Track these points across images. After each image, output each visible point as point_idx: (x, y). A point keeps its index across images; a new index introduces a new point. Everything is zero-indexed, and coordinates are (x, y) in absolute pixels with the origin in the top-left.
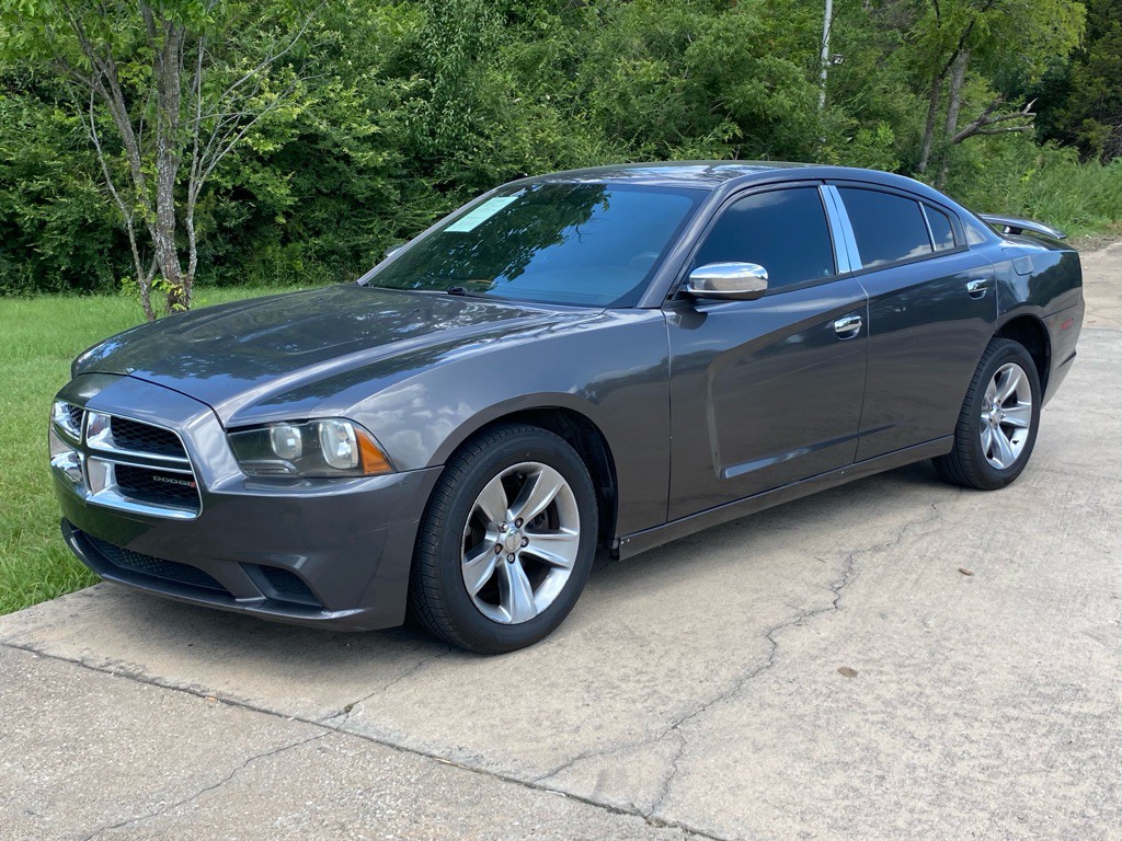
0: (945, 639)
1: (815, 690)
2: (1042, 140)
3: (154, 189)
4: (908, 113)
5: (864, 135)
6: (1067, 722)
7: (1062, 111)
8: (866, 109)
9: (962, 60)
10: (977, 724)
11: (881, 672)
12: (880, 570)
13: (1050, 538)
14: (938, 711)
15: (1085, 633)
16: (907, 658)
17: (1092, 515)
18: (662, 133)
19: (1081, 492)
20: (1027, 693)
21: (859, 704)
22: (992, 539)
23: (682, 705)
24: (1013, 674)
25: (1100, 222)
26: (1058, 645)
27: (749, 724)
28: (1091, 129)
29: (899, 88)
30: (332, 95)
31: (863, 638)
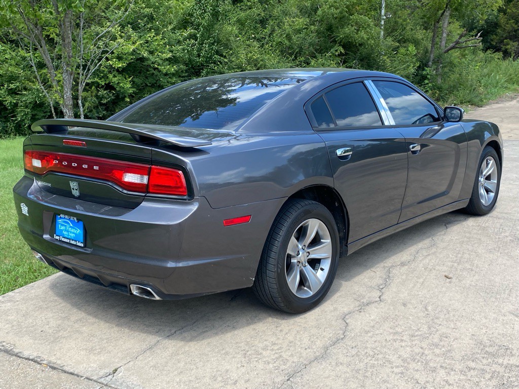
0: (437, 318)
1: (366, 353)
2: (485, 50)
3: (62, 87)
4: (423, 39)
5: (402, 50)
6: (502, 370)
7: (494, 36)
8: (403, 38)
9: (447, 14)
10: (452, 373)
11: (402, 340)
12: (404, 277)
13: (491, 256)
14: (431, 365)
15: (510, 313)
16: (416, 331)
17: (513, 241)
18: (307, 53)
19: (507, 229)
20: (479, 352)
21: (389, 361)
22: (462, 257)
23: (294, 365)
24: (472, 339)
25: (513, 87)
26: (496, 320)
27: (328, 377)
28: (508, 44)
29: (418, 28)
30: (149, 39)
31: (393, 319)
